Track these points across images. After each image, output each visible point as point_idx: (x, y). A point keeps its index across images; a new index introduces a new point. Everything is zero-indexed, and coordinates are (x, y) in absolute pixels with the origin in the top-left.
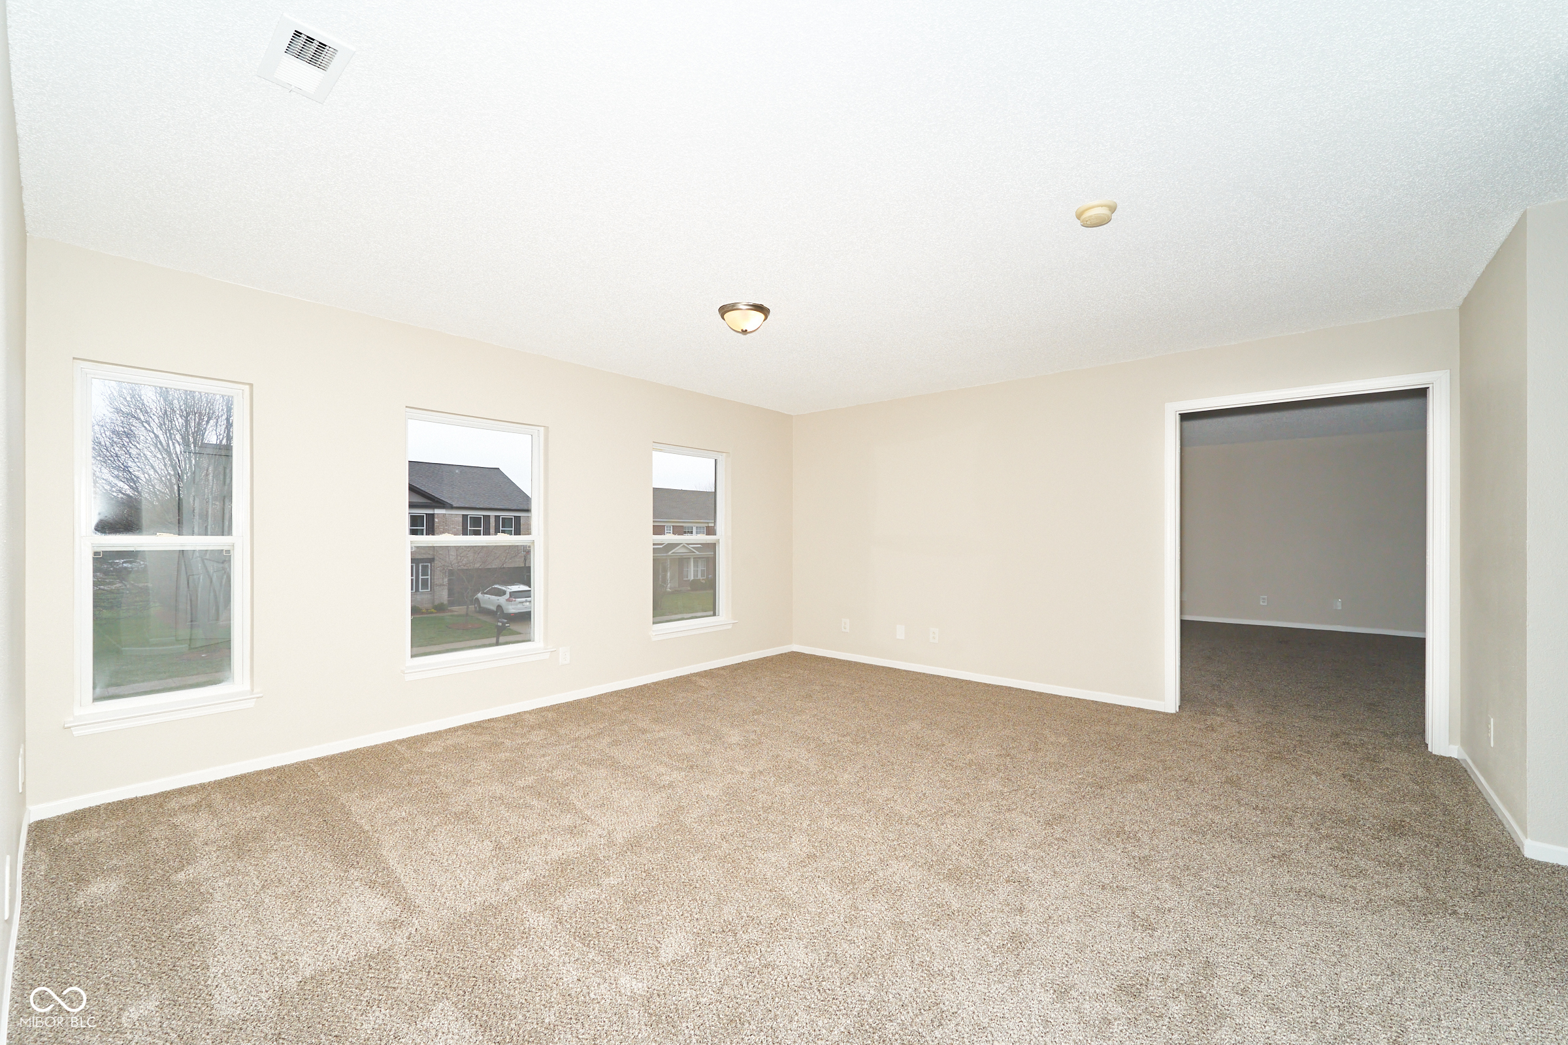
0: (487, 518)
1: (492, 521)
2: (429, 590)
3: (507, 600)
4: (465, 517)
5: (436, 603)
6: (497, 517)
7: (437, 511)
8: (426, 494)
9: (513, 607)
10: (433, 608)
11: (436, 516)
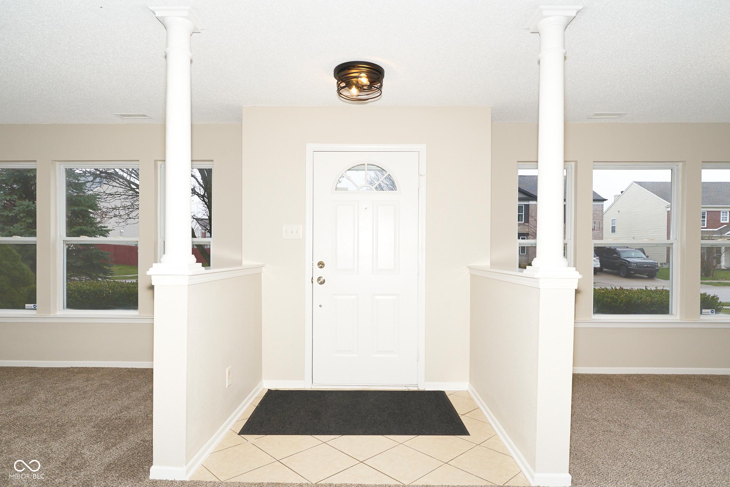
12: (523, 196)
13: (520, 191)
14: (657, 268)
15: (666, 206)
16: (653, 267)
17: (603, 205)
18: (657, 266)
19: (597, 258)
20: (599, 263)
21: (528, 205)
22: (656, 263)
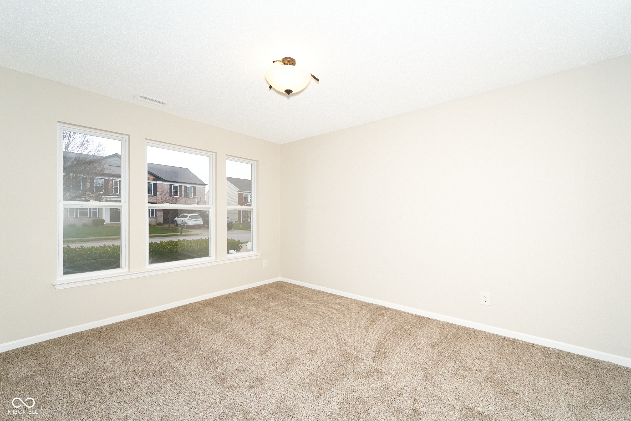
0: (181, 186)
1: (183, 188)
2: (155, 217)
3: (188, 219)
4: (171, 185)
5: (158, 222)
6: (185, 187)
7: (158, 182)
8: (154, 175)
9: (191, 222)
10: (157, 224)
11: (157, 184)
12: (152, 177)
13: (150, 173)
14: (233, 224)
15: (237, 191)
16: (230, 223)
17: (205, 188)
18: (233, 223)
19: (201, 218)
20: (202, 222)
21: (156, 183)
22: (232, 221)
